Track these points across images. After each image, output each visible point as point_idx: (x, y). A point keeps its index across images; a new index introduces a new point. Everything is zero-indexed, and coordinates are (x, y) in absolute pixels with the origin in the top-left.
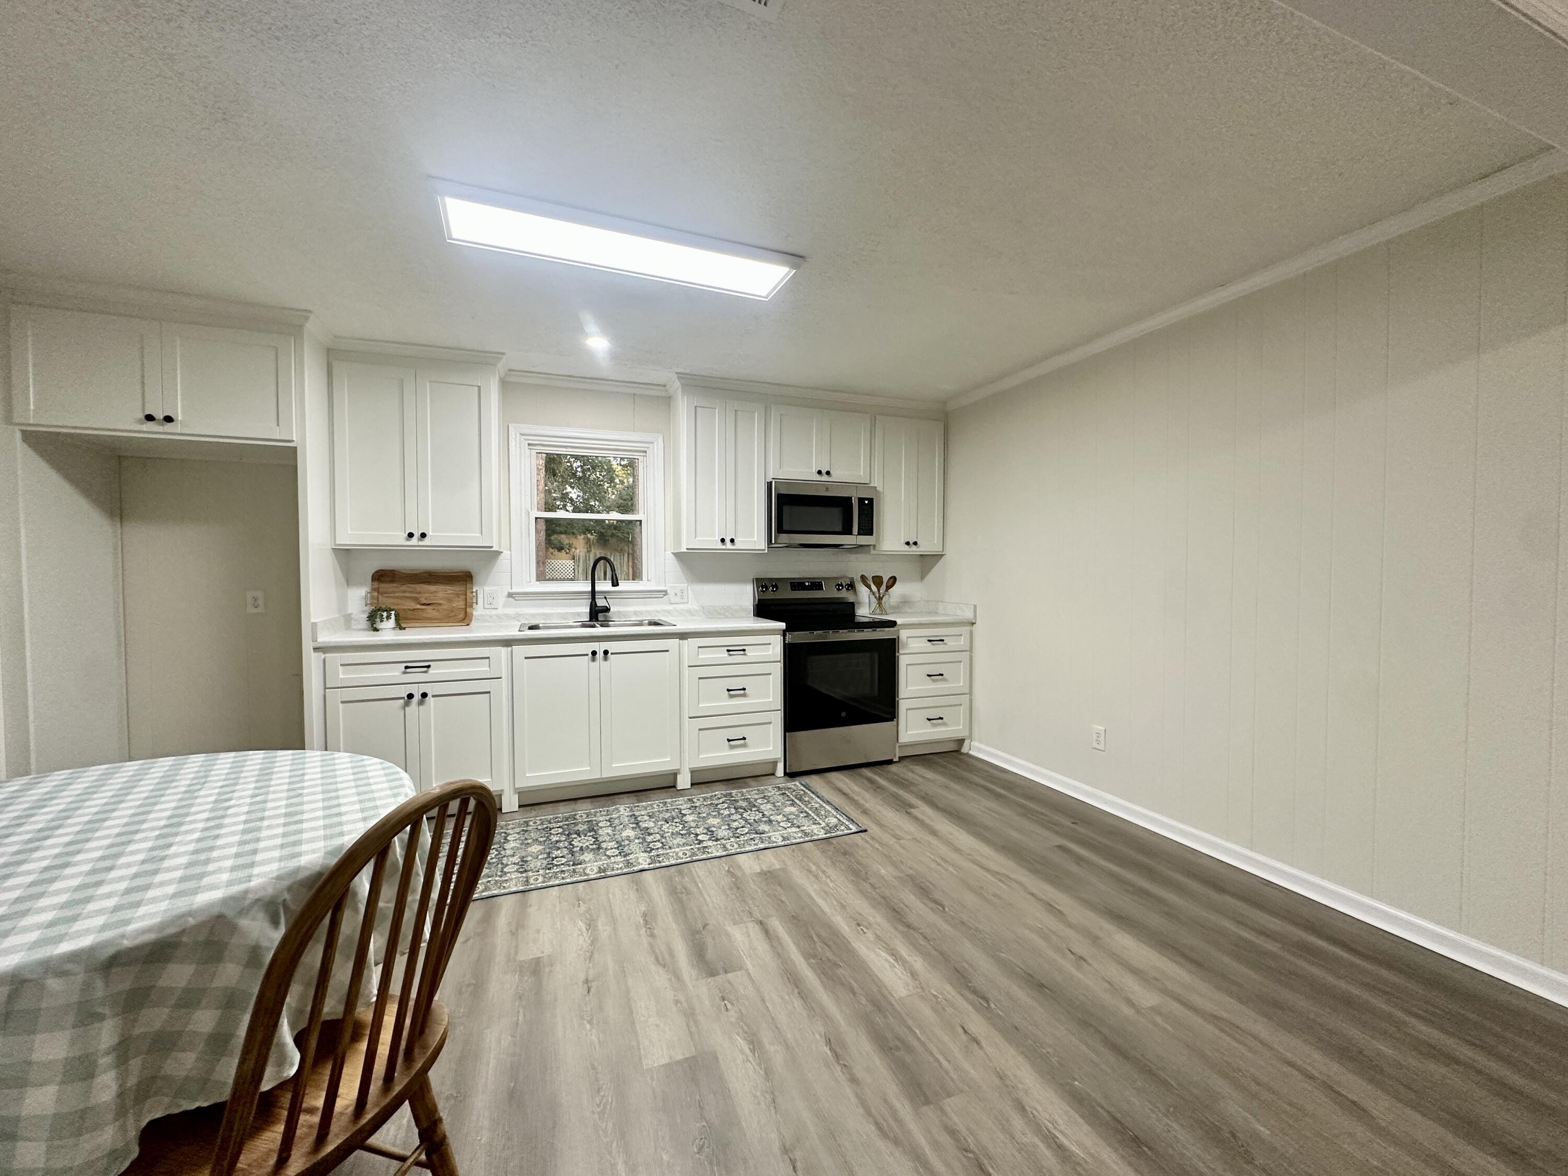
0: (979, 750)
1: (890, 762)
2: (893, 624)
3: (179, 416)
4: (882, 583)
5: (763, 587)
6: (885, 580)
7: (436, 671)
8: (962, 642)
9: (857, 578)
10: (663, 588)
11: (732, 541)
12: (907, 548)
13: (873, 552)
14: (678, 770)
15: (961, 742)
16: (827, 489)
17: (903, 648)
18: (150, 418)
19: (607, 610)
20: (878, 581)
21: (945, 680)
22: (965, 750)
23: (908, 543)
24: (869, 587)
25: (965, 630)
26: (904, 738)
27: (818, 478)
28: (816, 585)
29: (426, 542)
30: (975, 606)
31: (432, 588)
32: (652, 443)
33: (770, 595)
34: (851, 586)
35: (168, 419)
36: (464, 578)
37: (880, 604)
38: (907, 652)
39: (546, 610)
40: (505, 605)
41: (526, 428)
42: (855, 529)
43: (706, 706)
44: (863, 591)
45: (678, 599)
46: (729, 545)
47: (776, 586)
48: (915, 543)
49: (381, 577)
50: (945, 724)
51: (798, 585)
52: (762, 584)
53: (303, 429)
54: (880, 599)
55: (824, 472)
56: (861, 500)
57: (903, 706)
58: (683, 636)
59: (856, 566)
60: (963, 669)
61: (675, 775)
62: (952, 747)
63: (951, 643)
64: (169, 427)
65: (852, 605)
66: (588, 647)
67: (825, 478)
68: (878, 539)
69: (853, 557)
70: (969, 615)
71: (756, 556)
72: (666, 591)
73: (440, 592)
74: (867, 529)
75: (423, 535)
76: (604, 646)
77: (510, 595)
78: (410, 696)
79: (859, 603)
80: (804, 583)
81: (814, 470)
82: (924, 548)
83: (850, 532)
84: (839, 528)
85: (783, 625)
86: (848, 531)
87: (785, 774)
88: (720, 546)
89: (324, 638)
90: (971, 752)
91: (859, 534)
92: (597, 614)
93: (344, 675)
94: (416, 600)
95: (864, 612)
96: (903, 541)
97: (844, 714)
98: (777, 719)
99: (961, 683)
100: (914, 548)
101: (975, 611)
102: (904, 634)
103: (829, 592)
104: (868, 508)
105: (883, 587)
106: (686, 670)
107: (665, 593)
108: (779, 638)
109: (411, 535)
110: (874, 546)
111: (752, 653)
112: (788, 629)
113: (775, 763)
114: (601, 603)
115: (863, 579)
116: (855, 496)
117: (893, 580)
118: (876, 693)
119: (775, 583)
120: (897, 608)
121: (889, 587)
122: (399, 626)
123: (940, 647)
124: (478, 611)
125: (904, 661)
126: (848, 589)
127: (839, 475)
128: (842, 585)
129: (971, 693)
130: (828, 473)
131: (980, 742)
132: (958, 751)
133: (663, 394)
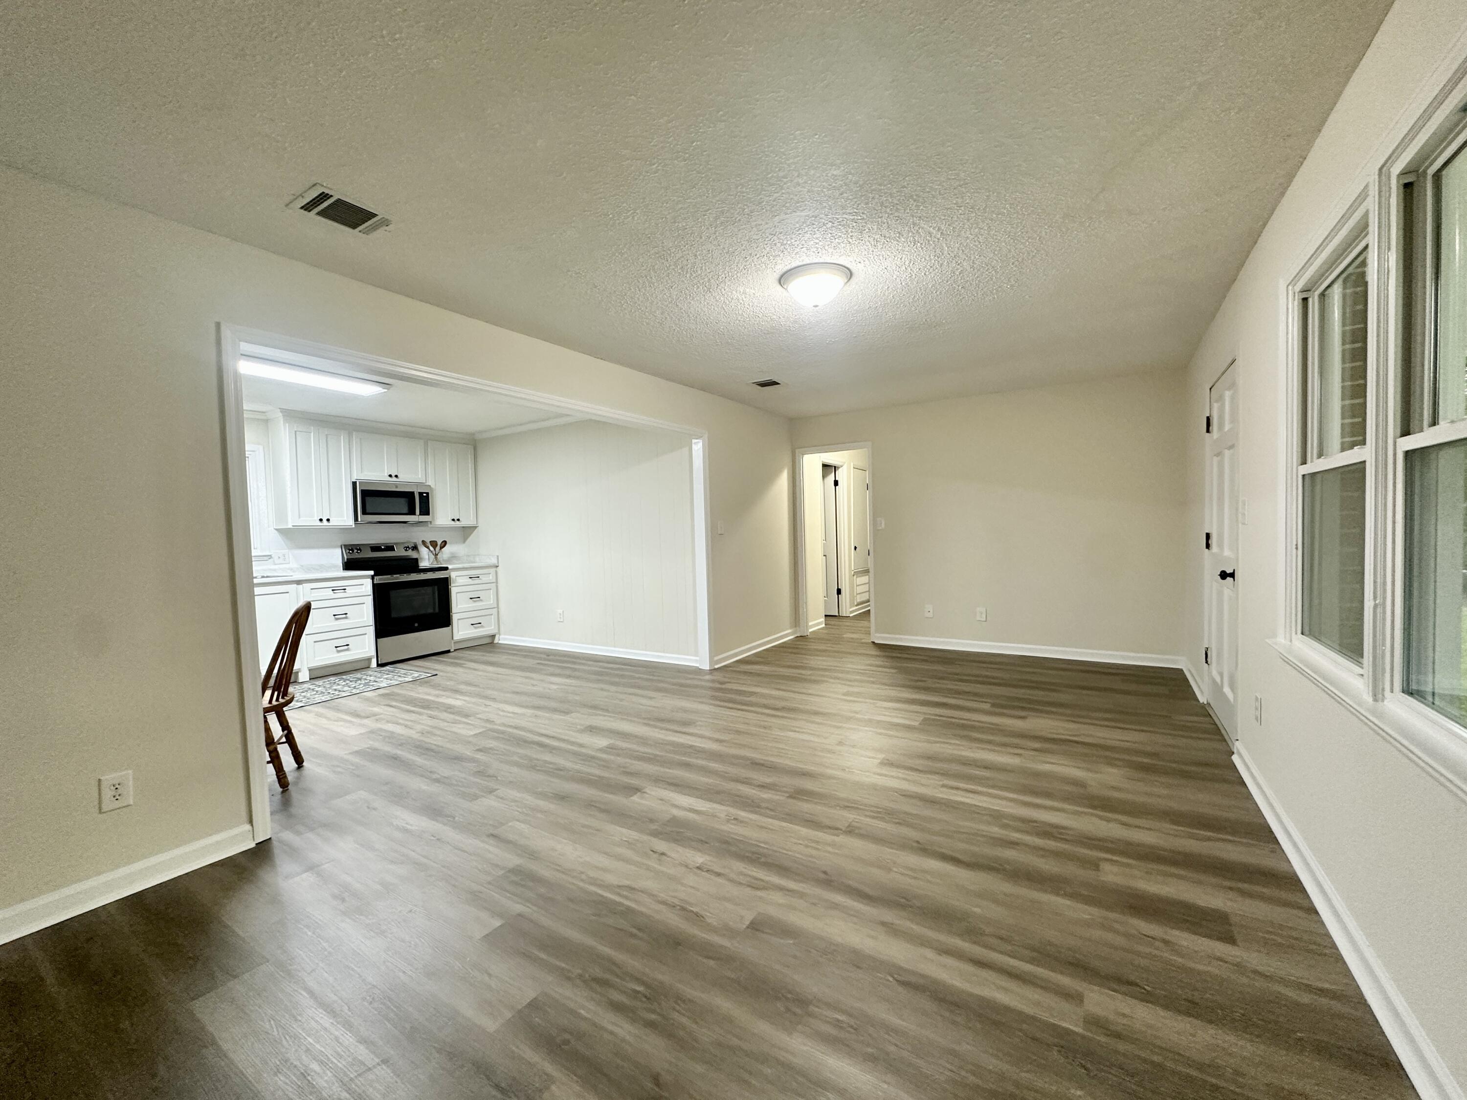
0: (505, 639)
1: (448, 651)
2: (446, 569)
4: (437, 545)
5: (350, 550)
6: (439, 543)
8: (491, 578)
9: (419, 543)
10: (269, 554)
11: (328, 520)
12: (453, 522)
13: (430, 525)
14: (300, 669)
15: (493, 636)
16: (397, 487)
17: (454, 583)
20: (434, 544)
21: (481, 600)
22: (496, 641)
23: (453, 520)
24: (428, 548)
25: (493, 570)
26: (457, 637)
27: (390, 479)
28: (390, 548)
30: (498, 556)
32: (254, 451)
33: (356, 555)
34: (415, 548)
37: (436, 558)
38: (457, 585)
42: (418, 511)
43: (319, 626)
44: (424, 551)
45: (281, 561)
46: (325, 522)
47: (360, 549)
48: (458, 520)
50: (482, 627)
51: (375, 548)
52: (350, 548)
54: (436, 555)
55: (393, 475)
56: (421, 494)
57: (455, 617)
58: (299, 582)
59: (417, 535)
60: (492, 593)
62: (488, 641)
63: (484, 579)
65: (416, 560)
67: (394, 479)
68: (433, 517)
69: (416, 529)
70: (494, 561)
71: (344, 530)
72: (270, 556)
74: (425, 511)
79: (421, 559)
80: (380, 547)
81: (386, 474)
82: (464, 523)
83: (414, 513)
84: (406, 511)
85: (372, 573)
86: (412, 512)
87: (379, 665)
88: (319, 523)
90: (500, 642)
91: (420, 514)
95: (424, 564)
96: (450, 519)
97: (416, 625)
98: (371, 631)
99: (492, 601)
100: (458, 522)
101: (498, 559)
102: (453, 575)
103: (399, 552)
104: (425, 499)
105: (438, 548)
107: (270, 557)
108: (369, 581)
110: (431, 522)
111: (350, 591)
112: (376, 574)
113: (369, 660)
115: (424, 542)
116: (416, 491)
117: (444, 543)
118: (437, 610)
119: (359, 548)
120: (449, 560)
121: (441, 548)
123: (477, 581)
125: (454, 590)
126: (413, 550)
127: (403, 477)
128: (408, 547)
129: (498, 607)
130: (396, 476)
131: (505, 635)
132: (492, 643)
133: (263, 418)
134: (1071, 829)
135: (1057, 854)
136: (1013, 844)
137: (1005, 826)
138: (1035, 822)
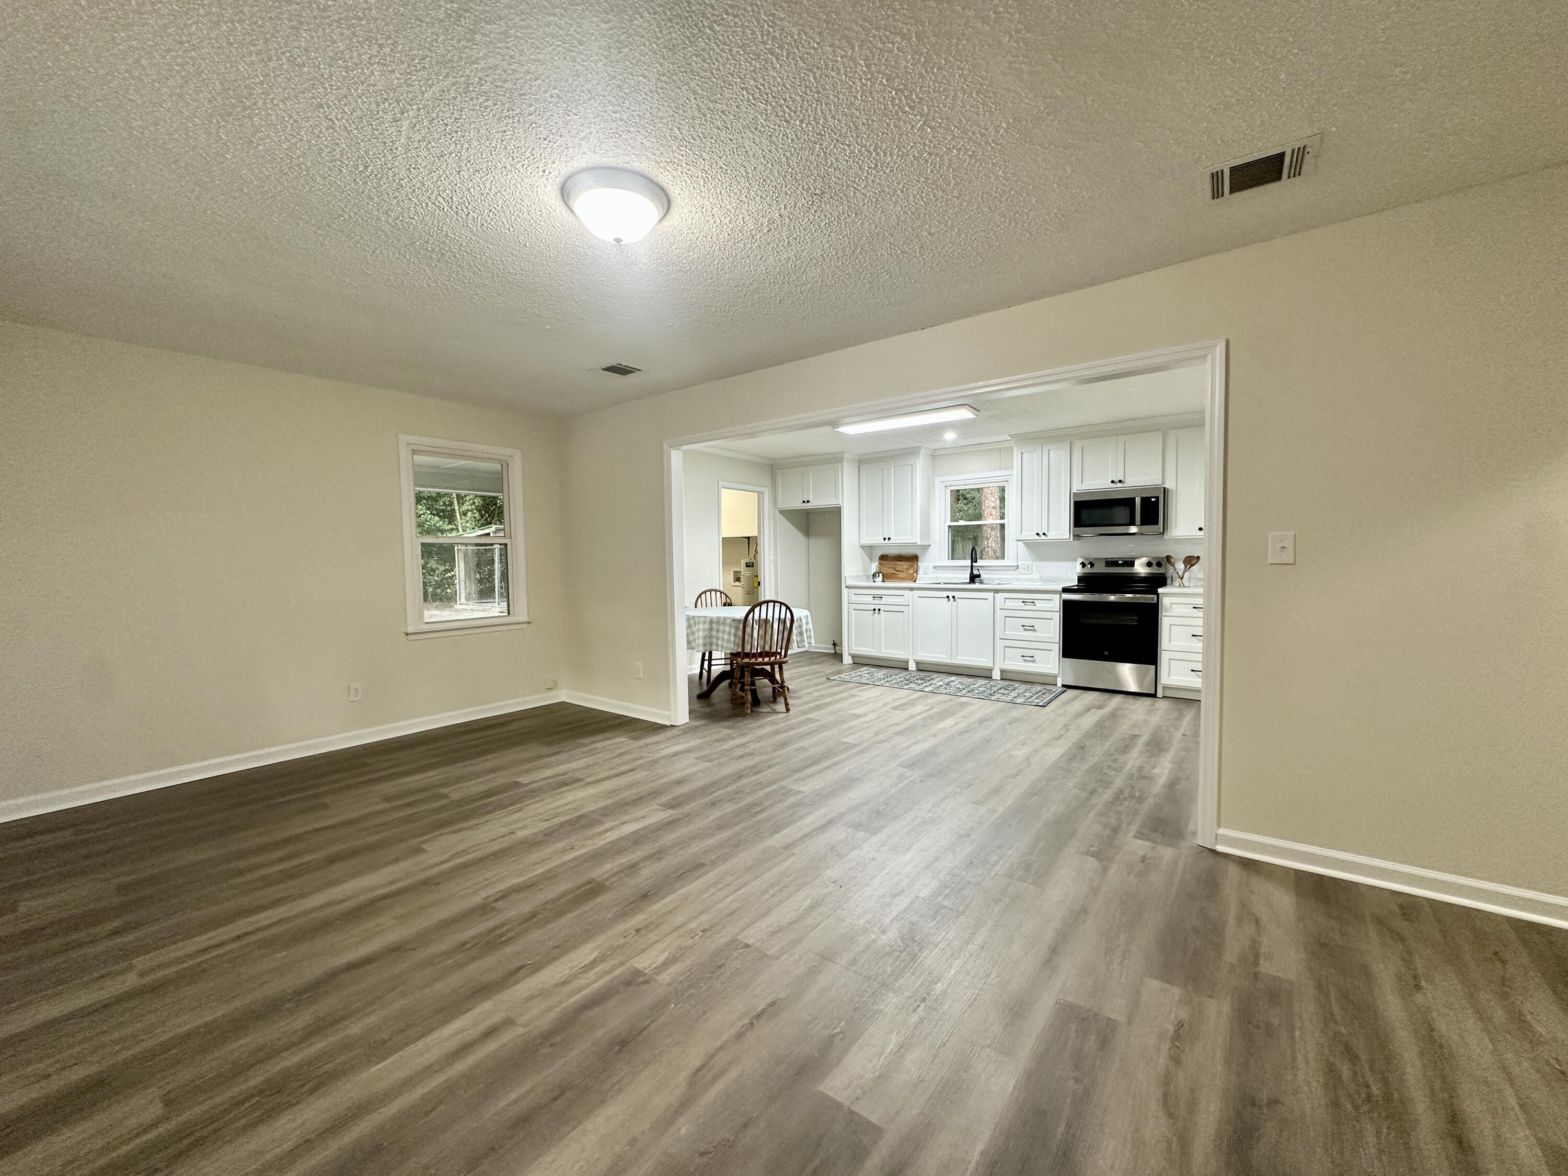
1: (1151, 696)
2: (1154, 592)
3: (811, 500)
4: (1188, 562)
5: (1081, 564)
7: (885, 600)
9: (1163, 559)
10: (1016, 565)
11: (1046, 534)
12: (1200, 533)
13: (1165, 537)
14: (993, 668)
18: (804, 502)
19: (979, 576)
20: (1187, 560)
23: (1201, 529)
24: (1173, 565)
26: (1167, 680)
28: (1129, 563)
29: (891, 541)
31: (901, 563)
32: (1011, 475)
33: (1088, 570)
34: (1160, 564)
35: (808, 501)
36: (914, 559)
37: (1181, 578)
38: (1170, 615)
39: (951, 576)
40: (932, 573)
41: (943, 478)
42: (1138, 521)
43: (1009, 633)
45: (1025, 572)
46: (1043, 537)
47: (1092, 563)
49: (883, 558)
51: (1111, 563)
52: (1081, 562)
53: (843, 500)
54: (1182, 574)
56: (1145, 500)
57: (1163, 655)
58: (996, 591)
61: (991, 670)
64: (809, 504)
66: (945, 594)
67: (1117, 485)
73: (904, 565)
75: (889, 539)
76: (954, 594)
77: (935, 567)
78: (874, 610)
79: (1168, 578)
80: (1118, 562)
81: (1109, 481)
83: (1134, 526)
84: (1122, 521)
86: (1133, 523)
87: (1062, 685)
88: (1038, 537)
89: (850, 582)
91: (1141, 525)
92: (973, 578)
93: (854, 598)
94: (894, 569)
96: (1197, 528)
97: (1106, 653)
98: (1057, 648)
102: (1166, 601)
103: (1139, 568)
104: (1155, 504)
106: (998, 611)
108: (1058, 596)
109: (885, 539)
110: (1162, 533)
111: (1040, 605)
114: (975, 572)
115: (1169, 558)
116: (1139, 496)
117: (1197, 560)
121: (1192, 565)
122: (883, 581)
124: (921, 575)
125: (1166, 620)
126: (1157, 566)
127: (1130, 482)
128: (1151, 563)
130: (1120, 481)
134: (245, 1129)
135: (240, 1070)
136: (310, 1033)
137: (346, 1045)
138: (313, 1091)
